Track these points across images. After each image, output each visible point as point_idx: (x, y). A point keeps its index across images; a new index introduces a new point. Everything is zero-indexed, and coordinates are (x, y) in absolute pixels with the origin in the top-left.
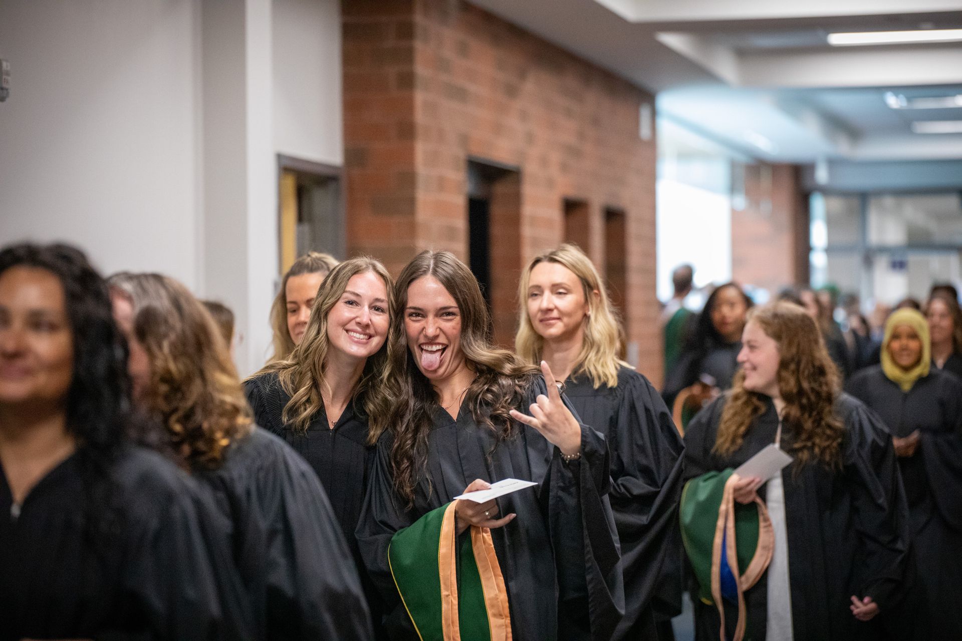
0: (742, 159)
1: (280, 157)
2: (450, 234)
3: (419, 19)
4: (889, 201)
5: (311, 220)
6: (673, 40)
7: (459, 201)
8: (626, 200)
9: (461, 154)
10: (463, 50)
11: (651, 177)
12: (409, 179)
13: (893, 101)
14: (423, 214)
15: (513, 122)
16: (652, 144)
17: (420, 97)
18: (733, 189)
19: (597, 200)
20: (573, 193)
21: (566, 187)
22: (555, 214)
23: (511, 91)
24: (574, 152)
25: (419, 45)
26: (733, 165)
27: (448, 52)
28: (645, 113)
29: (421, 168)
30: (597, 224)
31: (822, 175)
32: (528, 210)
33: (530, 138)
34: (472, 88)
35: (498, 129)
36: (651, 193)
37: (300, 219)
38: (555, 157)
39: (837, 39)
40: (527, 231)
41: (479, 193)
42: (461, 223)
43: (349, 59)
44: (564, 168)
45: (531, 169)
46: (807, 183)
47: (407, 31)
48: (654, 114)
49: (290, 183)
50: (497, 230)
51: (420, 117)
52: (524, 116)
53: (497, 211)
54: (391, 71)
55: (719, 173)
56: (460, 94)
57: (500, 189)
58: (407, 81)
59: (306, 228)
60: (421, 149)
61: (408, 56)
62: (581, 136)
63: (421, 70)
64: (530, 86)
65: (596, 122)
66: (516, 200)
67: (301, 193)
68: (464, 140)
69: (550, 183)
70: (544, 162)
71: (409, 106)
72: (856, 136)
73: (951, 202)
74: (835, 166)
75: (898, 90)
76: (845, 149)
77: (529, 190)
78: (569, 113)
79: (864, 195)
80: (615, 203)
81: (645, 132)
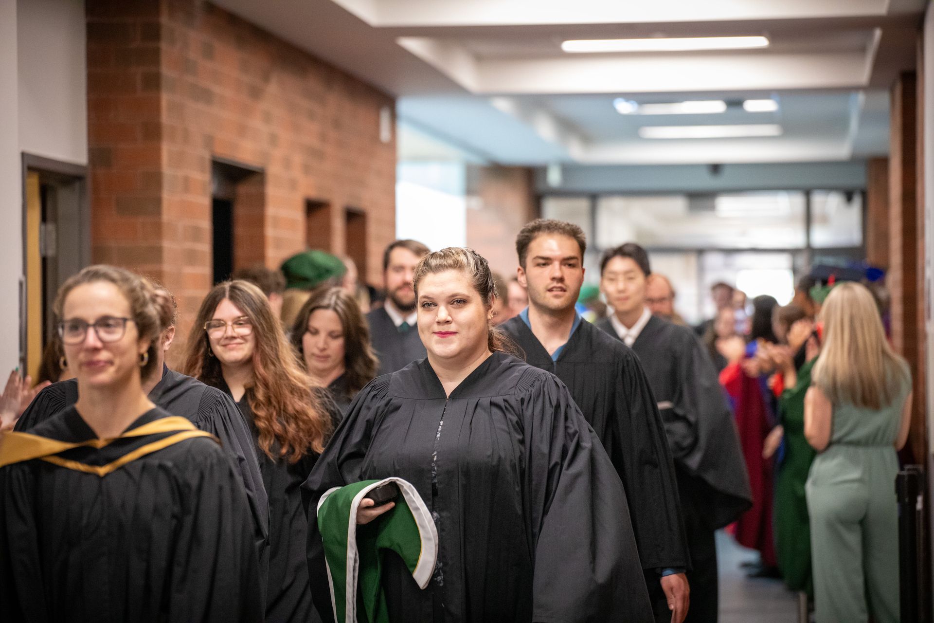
0: (477, 160)
1: (24, 155)
2: (195, 234)
3: (165, 20)
4: (617, 203)
5: (55, 220)
6: (413, 45)
7: (204, 203)
8: (366, 201)
9: (207, 156)
10: (208, 53)
11: (391, 179)
12: (155, 180)
13: (624, 107)
14: (168, 214)
15: (256, 123)
16: (392, 146)
17: (165, 98)
18: (470, 191)
19: (338, 203)
20: (315, 194)
21: (309, 188)
22: (298, 215)
23: (256, 93)
24: (317, 154)
25: (164, 46)
26: (469, 169)
27: (193, 54)
28: (385, 118)
29: (167, 170)
30: (338, 224)
31: (554, 178)
32: (271, 211)
33: (273, 140)
34: (217, 89)
35: (242, 130)
36: (391, 194)
37: (44, 219)
38: (298, 159)
39: (569, 46)
40: (270, 232)
41: (222, 195)
42: (206, 224)
43: (94, 60)
44: (307, 169)
45: (274, 170)
46: (540, 187)
47: (153, 33)
48: (394, 117)
49: (34, 182)
50: (240, 231)
51: (166, 119)
52: (267, 118)
53: (240, 212)
54: (138, 71)
55: (455, 175)
56: (206, 96)
57: (244, 189)
58: (154, 82)
59: (51, 227)
60: (166, 149)
61: (154, 57)
62: (323, 137)
63: (167, 71)
64: (273, 88)
65: (337, 124)
66: (260, 200)
67: (45, 193)
68: (209, 141)
69: (293, 185)
70: (287, 164)
71: (156, 106)
72: (587, 138)
73: (678, 205)
74: (568, 169)
75: (628, 96)
76: (577, 152)
77: (273, 191)
78: (311, 116)
79: (594, 197)
80: (357, 205)
81: (385, 134)
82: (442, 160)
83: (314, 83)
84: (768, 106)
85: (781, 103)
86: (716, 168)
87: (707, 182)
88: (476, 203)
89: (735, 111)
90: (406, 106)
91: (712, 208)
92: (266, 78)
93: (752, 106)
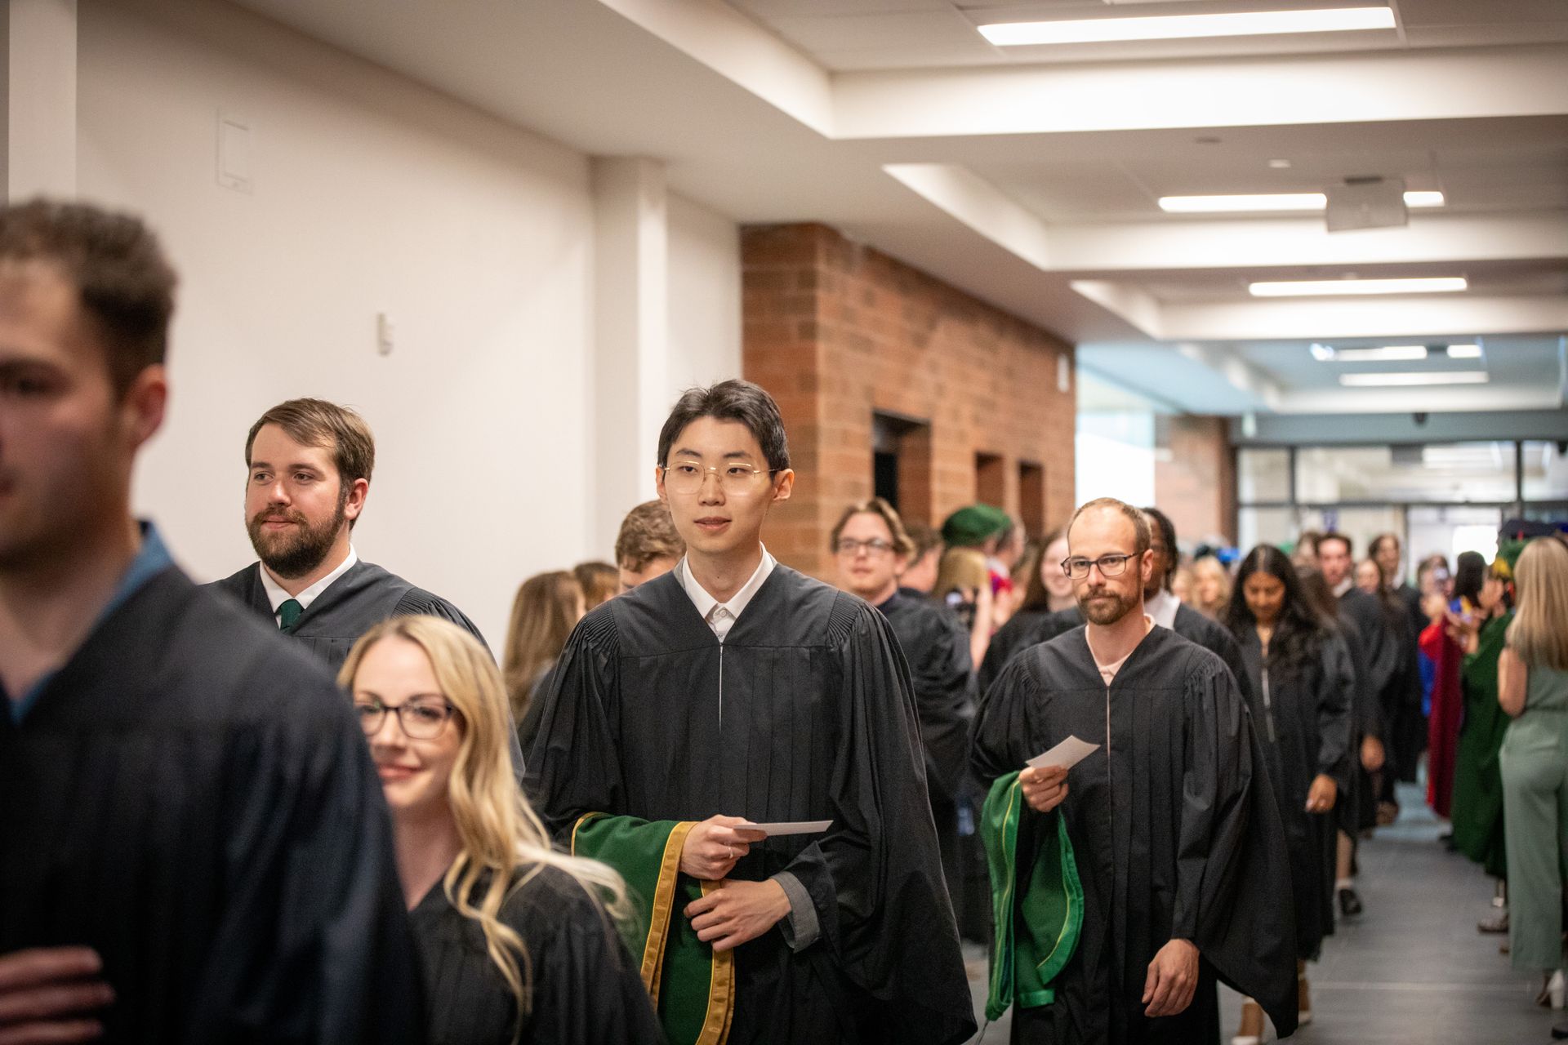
0: (1167, 410)
3: (821, 267)
4: (1319, 455)
6: (1089, 290)
7: (864, 456)
8: (1042, 453)
9: (866, 407)
10: (869, 299)
11: (1070, 430)
12: (810, 432)
13: (1321, 353)
14: (825, 469)
15: (922, 373)
16: (1071, 395)
17: (822, 348)
18: (1159, 443)
19: (1011, 456)
20: (985, 447)
21: (979, 441)
22: (967, 469)
23: (920, 341)
24: (989, 405)
25: (821, 294)
26: (1158, 419)
27: (853, 302)
28: (1063, 365)
29: (824, 421)
30: (1011, 479)
31: (1249, 428)
32: (938, 464)
33: (940, 390)
34: (879, 338)
35: (906, 380)
36: (1070, 446)
38: (967, 410)
39: (1258, 289)
40: (937, 487)
41: (885, 448)
42: (866, 479)
43: (749, 309)
44: (977, 421)
45: (942, 423)
46: (1235, 438)
47: (809, 280)
48: (1073, 364)
50: (906, 487)
51: (823, 368)
52: (934, 367)
53: (906, 466)
54: (793, 321)
55: (1143, 426)
56: (866, 345)
57: (909, 442)
58: (809, 331)
60: (823, 402)
61: (810, 305)
62: (995, 387)
63: (824, 319)
64: (941, 335)
65: (1010, 373)
66: (926, 454)
68: (870, 392)
69: (962, 437)
70: (955, 415)
71: (811, 357)
72: (1283, 388)
73: (1382, 456)
74: (1263, 418)
75: (1324, 342)
76: (1272, 401)
77: (939, 444)
78: (981, 364)
79: (1293, 449)
80: (1031, 458)
81: (1063, 383)
82: (1130, 409)
83: (984, 331)
84: (1473, 351)
85: (1485, 349)
86: (1420, 417)
87: (1412, 432)
88: (1166, 455)
89: (1438, 357)
90: (1086, 354)
91: (1419, 459)
92: (932, 325)
93: (1455, 351)
